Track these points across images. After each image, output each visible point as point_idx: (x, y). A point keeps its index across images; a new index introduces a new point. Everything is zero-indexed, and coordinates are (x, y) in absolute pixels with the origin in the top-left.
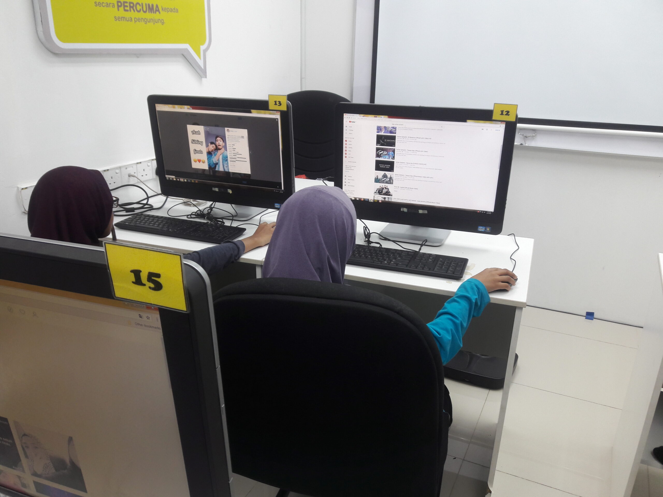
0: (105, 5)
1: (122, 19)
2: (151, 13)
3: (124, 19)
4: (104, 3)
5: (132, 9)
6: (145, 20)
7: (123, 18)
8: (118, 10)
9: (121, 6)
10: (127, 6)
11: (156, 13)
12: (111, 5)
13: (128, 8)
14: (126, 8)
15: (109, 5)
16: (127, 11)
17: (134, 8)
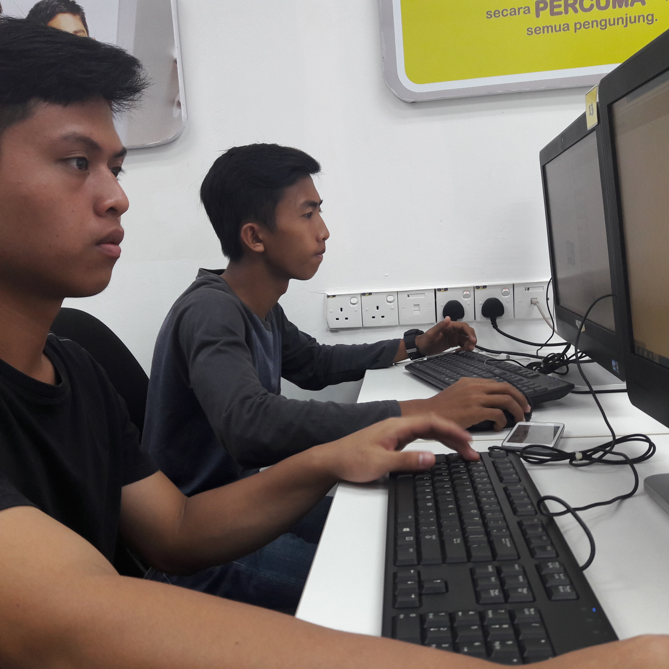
0: (509, 12)
1: (546, 29)
2: (620, 6)
3: (550, 28)
4: (507, 11)
5: (570, 9)
6: (603, 23)
7: (548, 27)
8: (538, 15)
9: (544, 8)
10: (560, 6)
11: (632, 5)
12: (522, 11)
13: (562, 9)
14: (556, 10)
15: (517, 13)
16: (560, 13)
17: (577, 6)
